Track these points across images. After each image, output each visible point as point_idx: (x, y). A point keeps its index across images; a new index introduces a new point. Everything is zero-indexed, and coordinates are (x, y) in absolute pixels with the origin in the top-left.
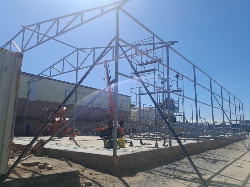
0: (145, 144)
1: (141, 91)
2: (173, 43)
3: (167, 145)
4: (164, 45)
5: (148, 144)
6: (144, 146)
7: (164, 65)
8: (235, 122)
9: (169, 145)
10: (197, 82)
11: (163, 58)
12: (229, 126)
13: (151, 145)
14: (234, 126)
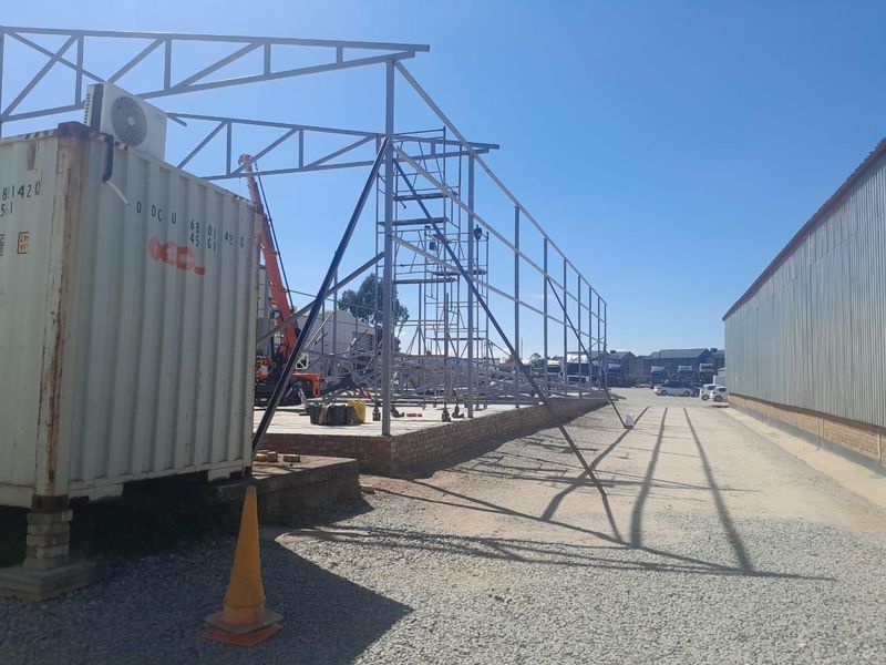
0: (403, 415)
1: (395, 274)
2: (486, 148)
3: (462, 416)
4: (464, 149)
5: (409, 415)
6: (401, 419)
7: (462, 205)
8: (576, 356)
9: (466, 415)
10: (521, 249)
11: (459, 187)
12: (555, 369)
13: (420, 416)
14: (572, 368)
